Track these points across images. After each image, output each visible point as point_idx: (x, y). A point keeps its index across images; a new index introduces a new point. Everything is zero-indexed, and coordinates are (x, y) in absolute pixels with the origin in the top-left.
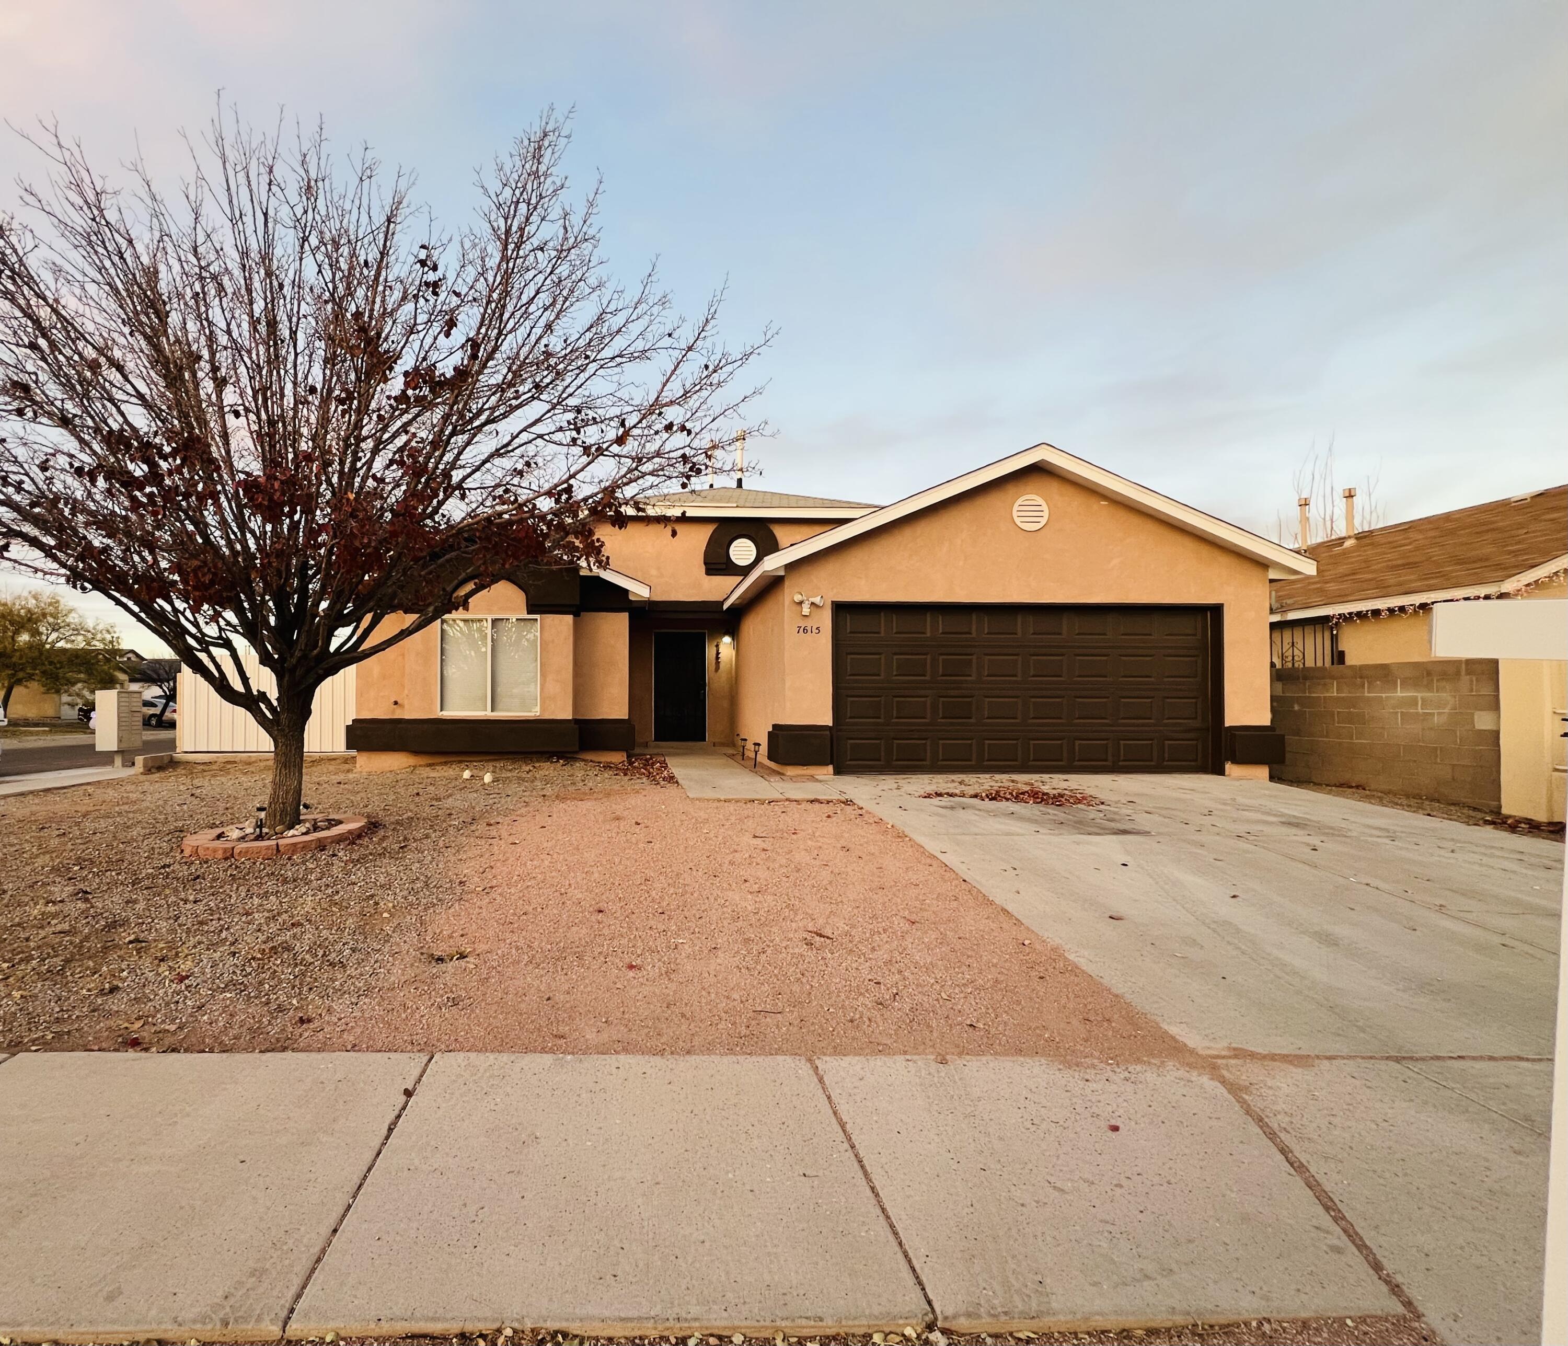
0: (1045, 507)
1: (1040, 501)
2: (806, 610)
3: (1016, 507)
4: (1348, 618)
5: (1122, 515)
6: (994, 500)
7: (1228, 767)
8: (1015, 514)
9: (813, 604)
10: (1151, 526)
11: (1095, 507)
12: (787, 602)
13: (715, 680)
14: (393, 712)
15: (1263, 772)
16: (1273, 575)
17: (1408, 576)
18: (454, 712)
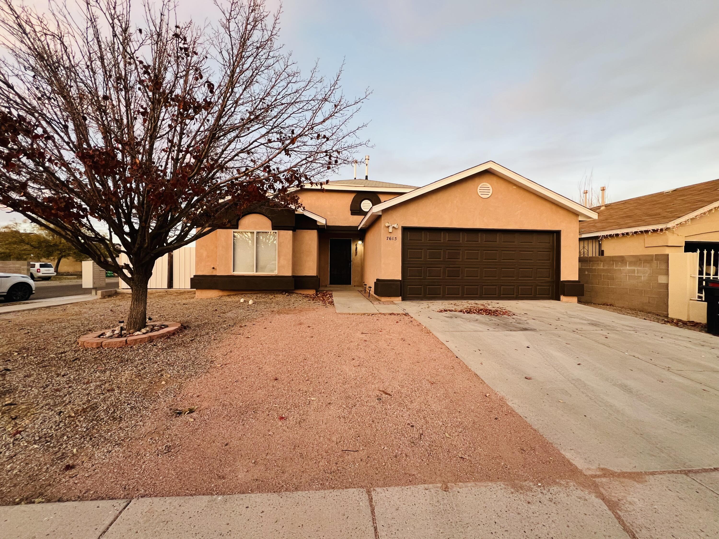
0: (491, 188)
1: (489, 185)
2: (391, 230)
3: (479, 188)
4: (606, 237)
5: (522, 192)
6: (470, 185)
7: (562, 297)
8: (478, 191)
9: (393, 227)
10: (533, 197)
11: (511, 189)
12: (383, 226)
13: (355, 259)
14: (212, 272)
15: (575, 299)
16: (580, 219)
17: (628, 221)
18: (239, 272)
